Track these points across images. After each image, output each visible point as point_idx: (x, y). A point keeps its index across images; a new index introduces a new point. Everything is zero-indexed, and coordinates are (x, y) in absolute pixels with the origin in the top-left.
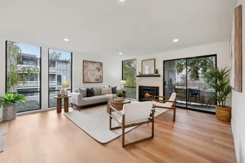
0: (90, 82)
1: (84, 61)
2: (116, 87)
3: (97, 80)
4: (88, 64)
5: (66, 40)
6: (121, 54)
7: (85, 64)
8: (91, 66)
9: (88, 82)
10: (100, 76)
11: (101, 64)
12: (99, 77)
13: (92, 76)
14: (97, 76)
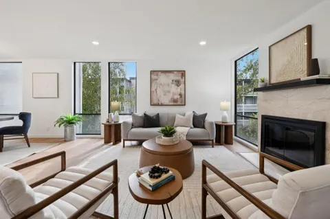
0: (162, 105)
1: (152, 72)
2: (206, 115)
3: (175, 101)
4: (157, 75)
5: (96, 43)
6: (203, 43)
7: (154, 77)
8: (163, 79)
9: (158, 105)
10: (180, 95)
11: (183, 73)
12: (177, 97)
13: (165, 95)
14: (174, 94)
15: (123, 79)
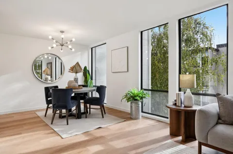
15: (207, 49)
